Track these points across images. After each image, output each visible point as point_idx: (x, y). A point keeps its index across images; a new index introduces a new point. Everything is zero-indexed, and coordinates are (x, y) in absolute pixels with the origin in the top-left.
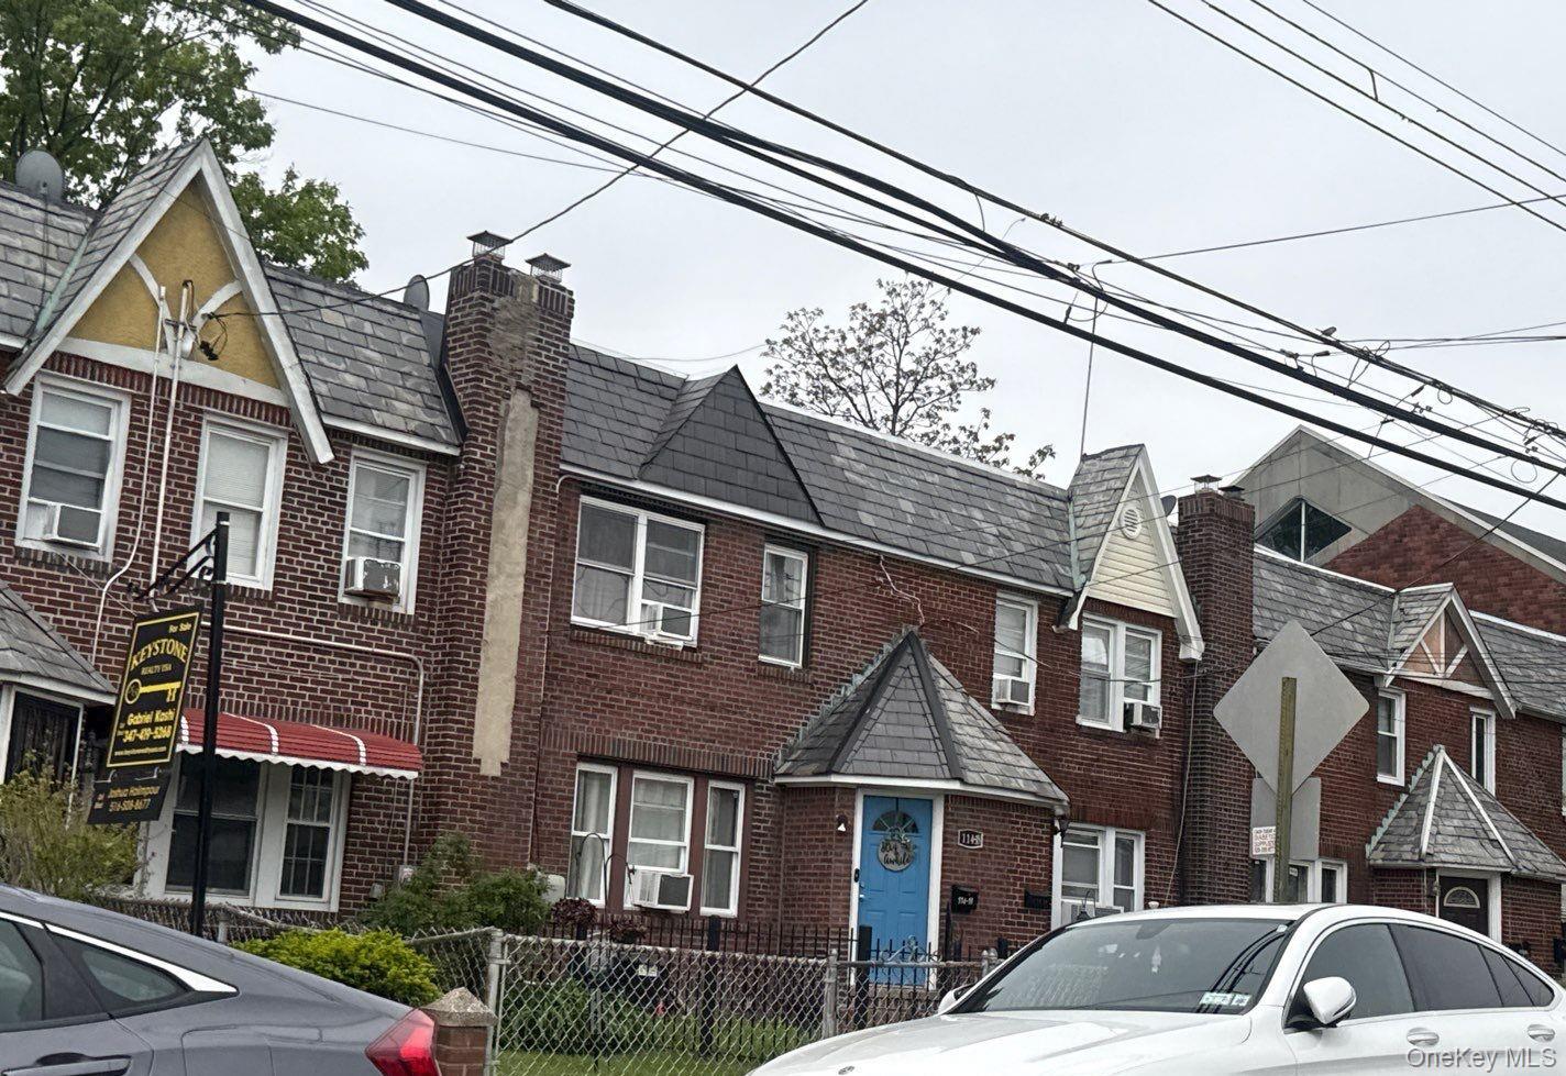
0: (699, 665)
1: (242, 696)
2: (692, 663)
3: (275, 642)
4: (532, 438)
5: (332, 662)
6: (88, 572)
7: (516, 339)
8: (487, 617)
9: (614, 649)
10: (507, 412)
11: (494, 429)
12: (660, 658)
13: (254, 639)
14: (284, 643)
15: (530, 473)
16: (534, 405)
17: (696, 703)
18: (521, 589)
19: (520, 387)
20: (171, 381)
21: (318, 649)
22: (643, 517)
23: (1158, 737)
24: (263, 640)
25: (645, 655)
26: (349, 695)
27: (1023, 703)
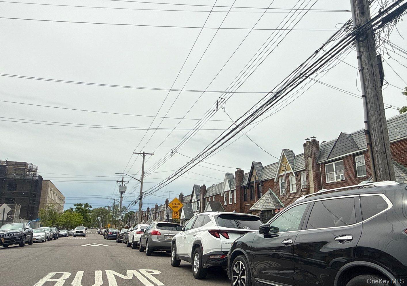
0: (345, 182)
4: (312, 162)
7: (308, 151)
8: (310, 188)
9: (331, 185)
10: (308, 161)
11: (307, 164)
13: (295, 198)
15: (312, 167)
16: (311, 158)
19: (309, 157)
20: (286, 174)
22: (334, 163)
25: (336, 184)
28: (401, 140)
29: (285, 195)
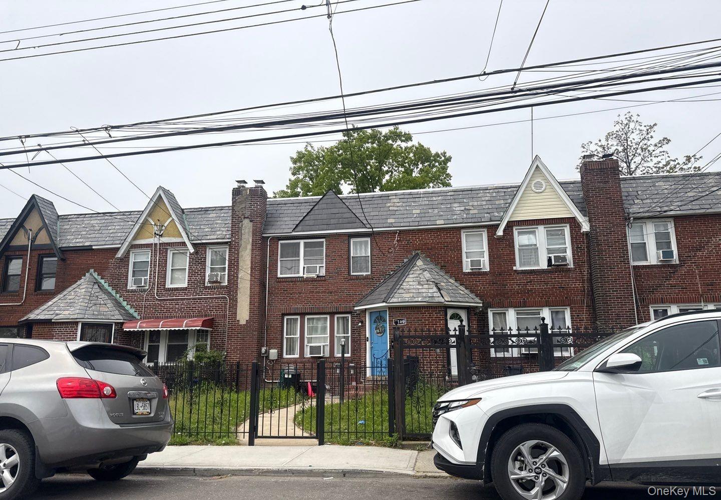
0: (325, 281)
1: (179, 314)
2: (321, 281)
3: (187, 299)
4: (251, 230)
5: (203, 301)
7: (243, 206)
8: (239, 282)
9: (292, 282)
10: (242, 226)
11: (238, 231)
12: (309, 281)
13: (182, 299)
14: (190, 299)
15: (251, 240)
16: (250, 221)
17: (325, 292)
18: (250, 271)
19: (245, 218)
21: (199, 299)
22: (302, 242)
23: (572, 266)
24: (184, 299)
25: (304, 281)
26: (208, 309)
27: (482, 267)
28: (443, 229)
29: (145, 291)
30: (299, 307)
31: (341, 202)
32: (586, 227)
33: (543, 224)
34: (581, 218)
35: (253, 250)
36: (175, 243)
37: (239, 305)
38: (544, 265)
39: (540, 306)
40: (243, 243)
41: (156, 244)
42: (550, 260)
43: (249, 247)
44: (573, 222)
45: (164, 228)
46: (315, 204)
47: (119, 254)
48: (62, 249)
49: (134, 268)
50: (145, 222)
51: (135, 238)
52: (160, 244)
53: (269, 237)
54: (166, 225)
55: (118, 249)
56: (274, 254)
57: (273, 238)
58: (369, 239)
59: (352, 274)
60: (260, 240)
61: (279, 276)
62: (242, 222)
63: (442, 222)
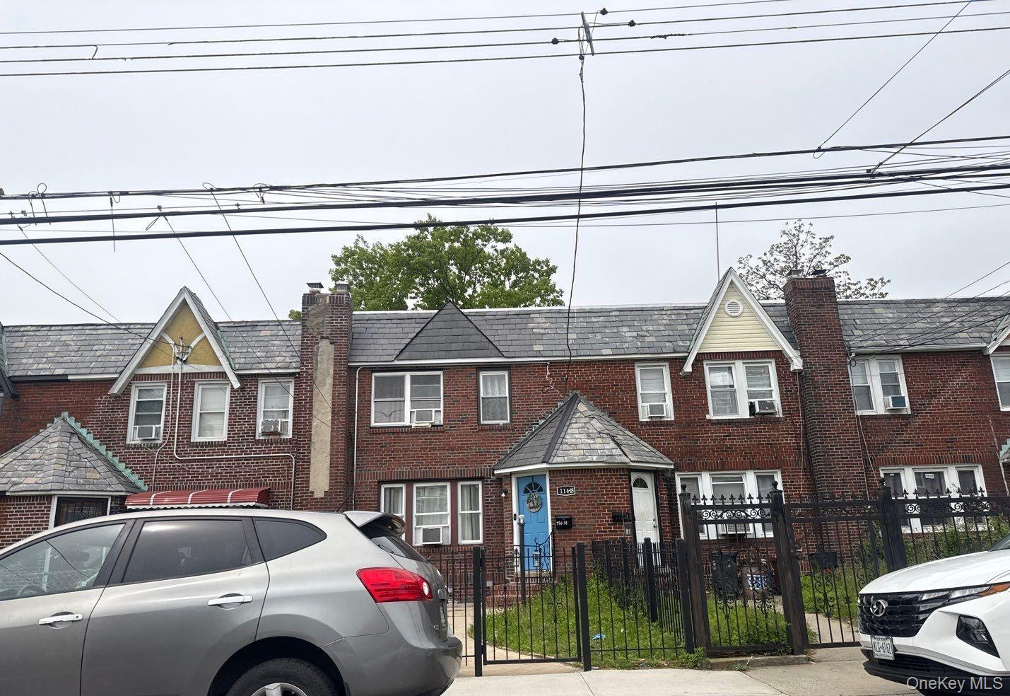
0: (443, 432)
1: (214, 482)
2: (438, 432)
3: (227, 460)
4: (333, 356)
5: (252, 463)
6: (151, 448)
7: (320, 320)
8: (313, 433)
9: (393, 433)
10: (318, 349)
11: (312, 357)
12: (420, 433)
13: (218, 460)
14: (231, 459)
15: (332, 371)
16: (331, 343)
17: (443, 449)
18: (330, 417)
19: (322, 338)
20: (178, 374)
21: (246, 459)
22: (408, 375)
23: (781, 416)
24: (222, 460)
25: (411, 433)
26: (261, 474)
27: (665, 415)
28: (610, 361)
29: (156, 446)
30: (404, 470)
31: (466, 319)
32: (797, 364)
33: (742, 359)
34: (791, 352)
35: (334, 385)
36: (208, 373)
37: (312, 468)
38: (744, 413)
39: (743, 469)
40: (319, 376)
41: (176, 375)
42: (752, 406)
43: (329, 381)
44: (779, 357)
45: (190, 350)
46: (426, 321)
47: (115, 389)
48: (13, 379)
49: (137, 411)
50: (160, 340)
51: (140, 365)
52: (183, 374)
53: (358, 367)
54: (192, 345)
55: (113, 381)
56: (365, 392)
57: (364, 369)
58: (506, 374)
59: (482, 422)
60: (346, 371)
61: (373, 424)
62: (318, 343)
63: (609, 352)
